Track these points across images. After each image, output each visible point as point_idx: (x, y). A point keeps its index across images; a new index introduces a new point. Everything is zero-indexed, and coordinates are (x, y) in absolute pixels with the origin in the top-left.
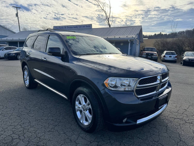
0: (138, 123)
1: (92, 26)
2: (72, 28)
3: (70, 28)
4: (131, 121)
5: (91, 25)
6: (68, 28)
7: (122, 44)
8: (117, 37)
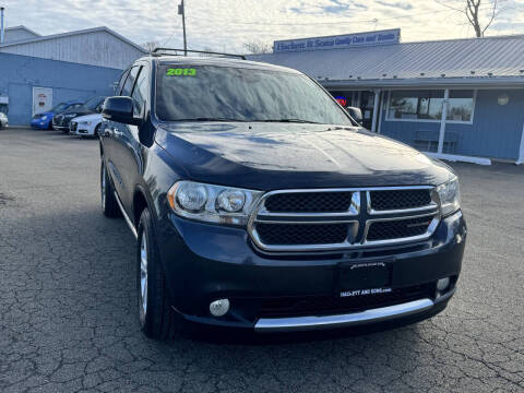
0: (257, 326)
1: (399, 34)
2: (332, 44)
3: (325, 44)
4: (239, 317)
5: (398, 31)
6: (320, 45)
7: (503, 101)
8: (482, 72)
